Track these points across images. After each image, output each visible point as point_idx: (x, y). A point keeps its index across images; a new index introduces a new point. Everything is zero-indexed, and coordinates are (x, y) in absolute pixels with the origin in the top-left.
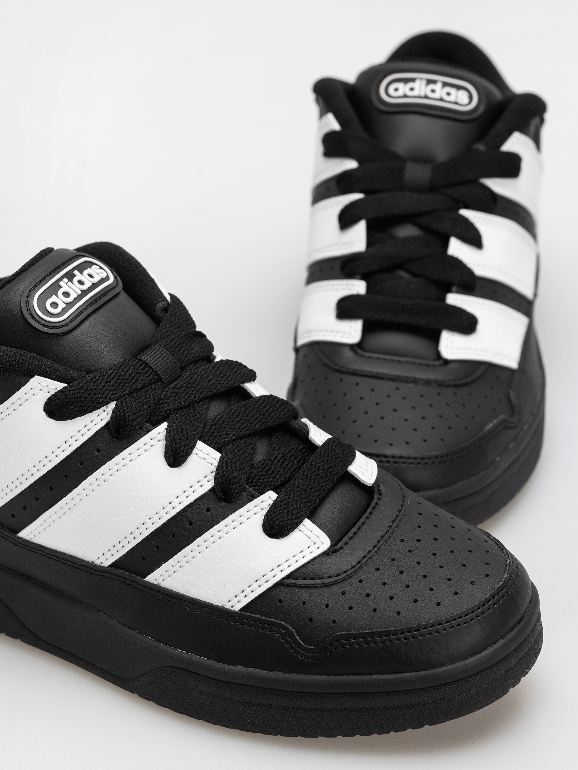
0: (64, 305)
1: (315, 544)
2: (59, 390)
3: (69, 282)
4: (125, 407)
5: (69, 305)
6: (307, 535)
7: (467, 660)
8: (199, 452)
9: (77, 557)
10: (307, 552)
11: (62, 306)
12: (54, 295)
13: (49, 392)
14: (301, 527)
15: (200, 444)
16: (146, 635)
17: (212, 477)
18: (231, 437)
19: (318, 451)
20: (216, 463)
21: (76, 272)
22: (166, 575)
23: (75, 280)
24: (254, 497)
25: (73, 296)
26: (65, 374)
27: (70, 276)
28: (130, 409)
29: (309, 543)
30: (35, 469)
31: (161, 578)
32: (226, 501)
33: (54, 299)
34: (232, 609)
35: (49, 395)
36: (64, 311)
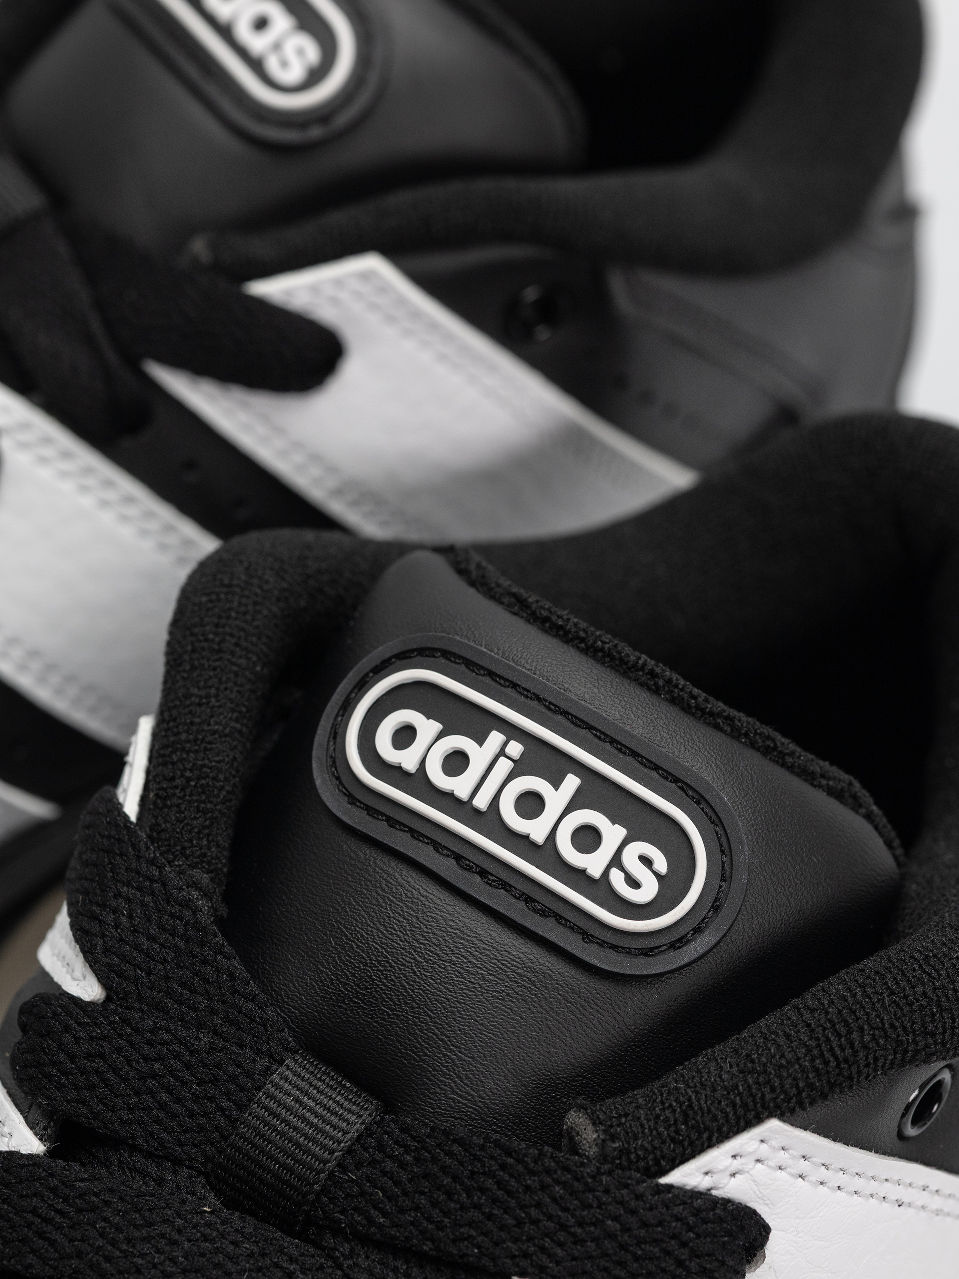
0: (412, 767)
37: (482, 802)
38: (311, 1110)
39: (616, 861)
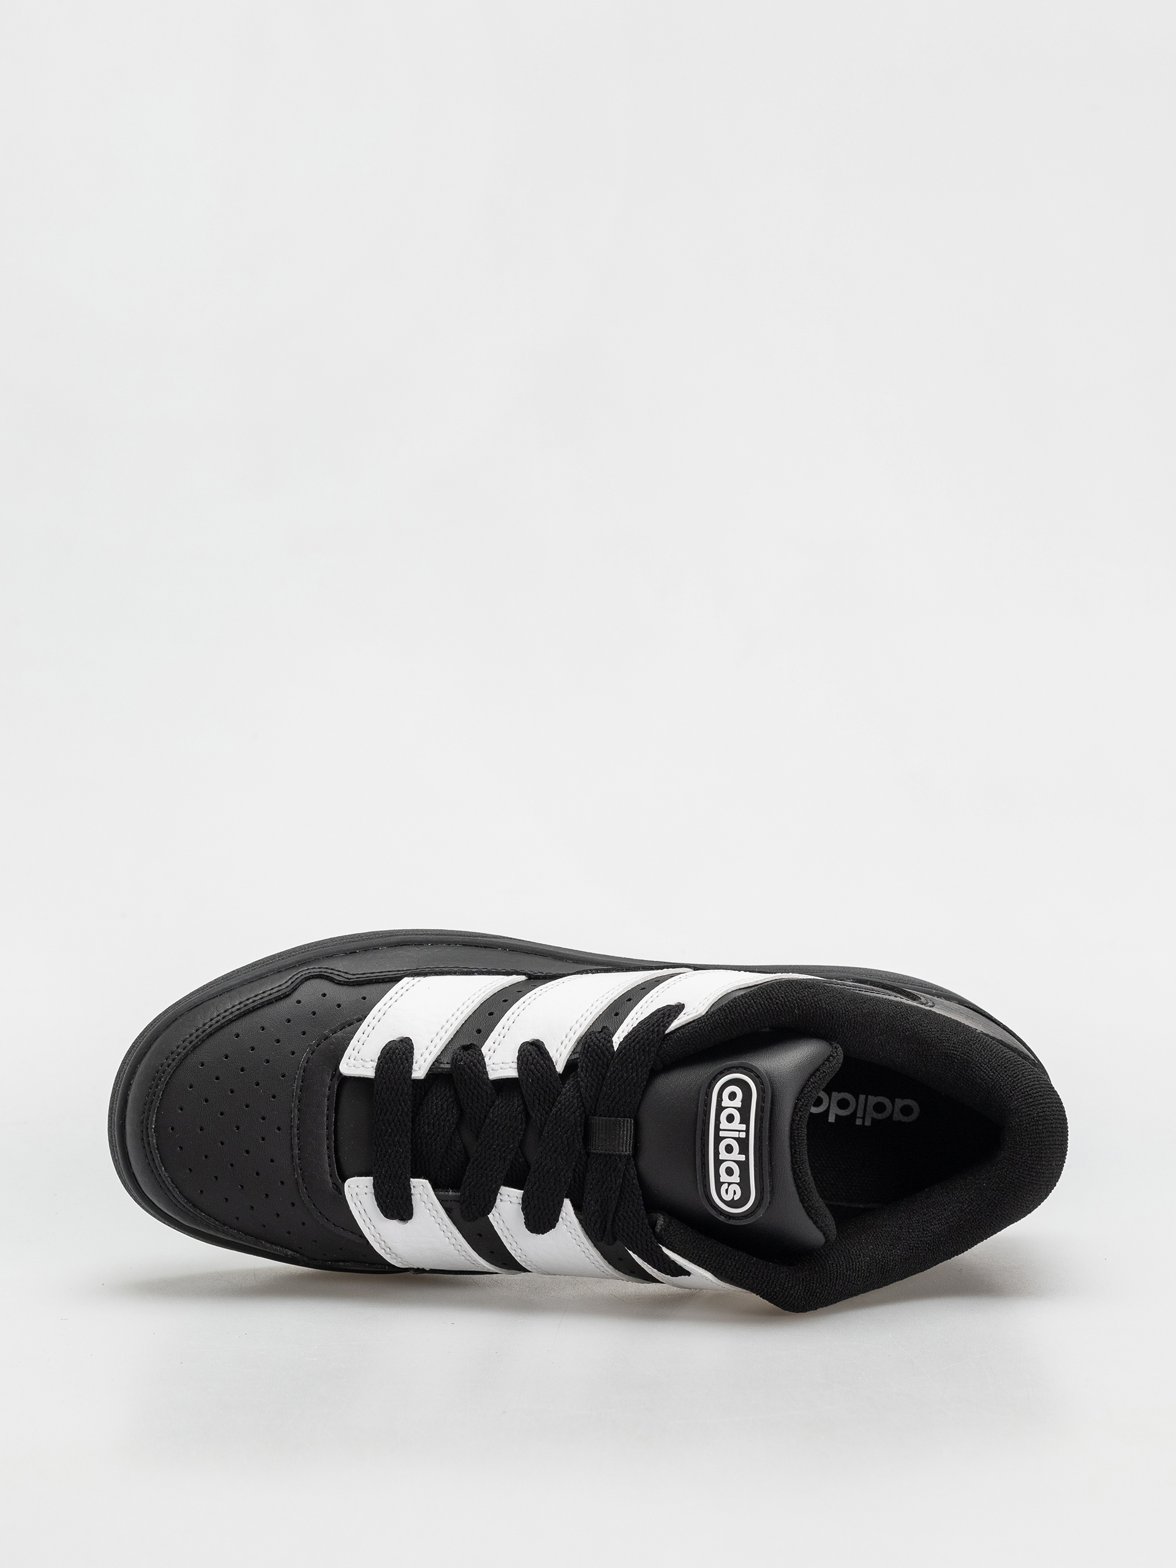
0: (724, 1105)
5: (720, 1109)
8: (511, 1067)
11: (726, 1102)
15: (515, 1072)
20: (489, 1067)
25: (724, 1124)
33: (738, 1102)
36: (720, 1100)
37: (722, 1134)
38: (627, 1126)
39: (730, 1184)
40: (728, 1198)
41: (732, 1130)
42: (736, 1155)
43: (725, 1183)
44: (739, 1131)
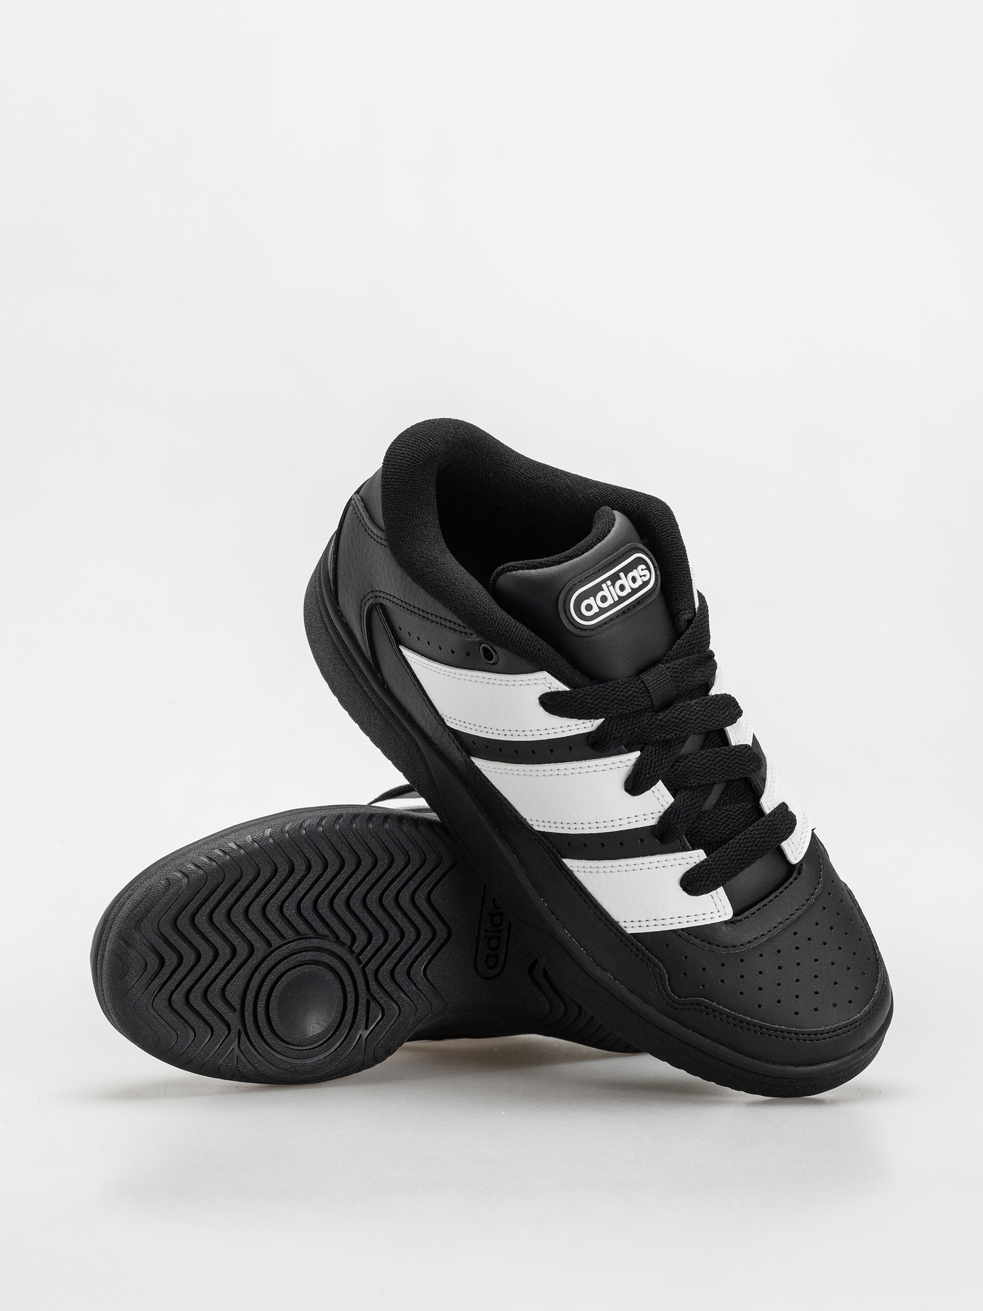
0: (598, 610)
1: (719, 912)
2: (560, 691)
3: (612, 586)
4: (610, 729)
5: (602, 611)
6: (715, 903)
7: (798, 1068)
8: (656, 791)
9: (514, 808)
10: (709, 916)
11: (595, 610)
12: (592, 597)
13: (550, 688)
14: (713, 893)
15: (660, 785)
16: (544, 901)
17: (657, 816)
18: (691, 784)
19: (763, 819)
20: (666, 806)
21: (622, 574)
22: (583, 870)
23: (618, 583)
24: (685, 849)
25: (610, 601)
26: (571, 679)
27: (615, 578)
28: (613, 732)
29: (714, 909)
30: (510, 733)
31: (577, 869)
32: (660, 840)
33: (591, 601)
34: (624, 929)
35: (549, 691)
36: (596, 615)
37: (616, 599)
39: (640, 576)
40: (647, 572)
41: (611, 593)
42: (623, 581)
43: (642, 579)
44: (608, 587)
